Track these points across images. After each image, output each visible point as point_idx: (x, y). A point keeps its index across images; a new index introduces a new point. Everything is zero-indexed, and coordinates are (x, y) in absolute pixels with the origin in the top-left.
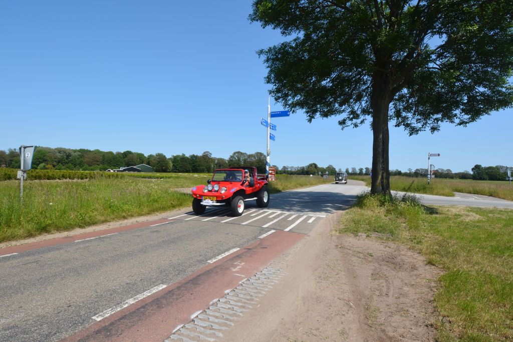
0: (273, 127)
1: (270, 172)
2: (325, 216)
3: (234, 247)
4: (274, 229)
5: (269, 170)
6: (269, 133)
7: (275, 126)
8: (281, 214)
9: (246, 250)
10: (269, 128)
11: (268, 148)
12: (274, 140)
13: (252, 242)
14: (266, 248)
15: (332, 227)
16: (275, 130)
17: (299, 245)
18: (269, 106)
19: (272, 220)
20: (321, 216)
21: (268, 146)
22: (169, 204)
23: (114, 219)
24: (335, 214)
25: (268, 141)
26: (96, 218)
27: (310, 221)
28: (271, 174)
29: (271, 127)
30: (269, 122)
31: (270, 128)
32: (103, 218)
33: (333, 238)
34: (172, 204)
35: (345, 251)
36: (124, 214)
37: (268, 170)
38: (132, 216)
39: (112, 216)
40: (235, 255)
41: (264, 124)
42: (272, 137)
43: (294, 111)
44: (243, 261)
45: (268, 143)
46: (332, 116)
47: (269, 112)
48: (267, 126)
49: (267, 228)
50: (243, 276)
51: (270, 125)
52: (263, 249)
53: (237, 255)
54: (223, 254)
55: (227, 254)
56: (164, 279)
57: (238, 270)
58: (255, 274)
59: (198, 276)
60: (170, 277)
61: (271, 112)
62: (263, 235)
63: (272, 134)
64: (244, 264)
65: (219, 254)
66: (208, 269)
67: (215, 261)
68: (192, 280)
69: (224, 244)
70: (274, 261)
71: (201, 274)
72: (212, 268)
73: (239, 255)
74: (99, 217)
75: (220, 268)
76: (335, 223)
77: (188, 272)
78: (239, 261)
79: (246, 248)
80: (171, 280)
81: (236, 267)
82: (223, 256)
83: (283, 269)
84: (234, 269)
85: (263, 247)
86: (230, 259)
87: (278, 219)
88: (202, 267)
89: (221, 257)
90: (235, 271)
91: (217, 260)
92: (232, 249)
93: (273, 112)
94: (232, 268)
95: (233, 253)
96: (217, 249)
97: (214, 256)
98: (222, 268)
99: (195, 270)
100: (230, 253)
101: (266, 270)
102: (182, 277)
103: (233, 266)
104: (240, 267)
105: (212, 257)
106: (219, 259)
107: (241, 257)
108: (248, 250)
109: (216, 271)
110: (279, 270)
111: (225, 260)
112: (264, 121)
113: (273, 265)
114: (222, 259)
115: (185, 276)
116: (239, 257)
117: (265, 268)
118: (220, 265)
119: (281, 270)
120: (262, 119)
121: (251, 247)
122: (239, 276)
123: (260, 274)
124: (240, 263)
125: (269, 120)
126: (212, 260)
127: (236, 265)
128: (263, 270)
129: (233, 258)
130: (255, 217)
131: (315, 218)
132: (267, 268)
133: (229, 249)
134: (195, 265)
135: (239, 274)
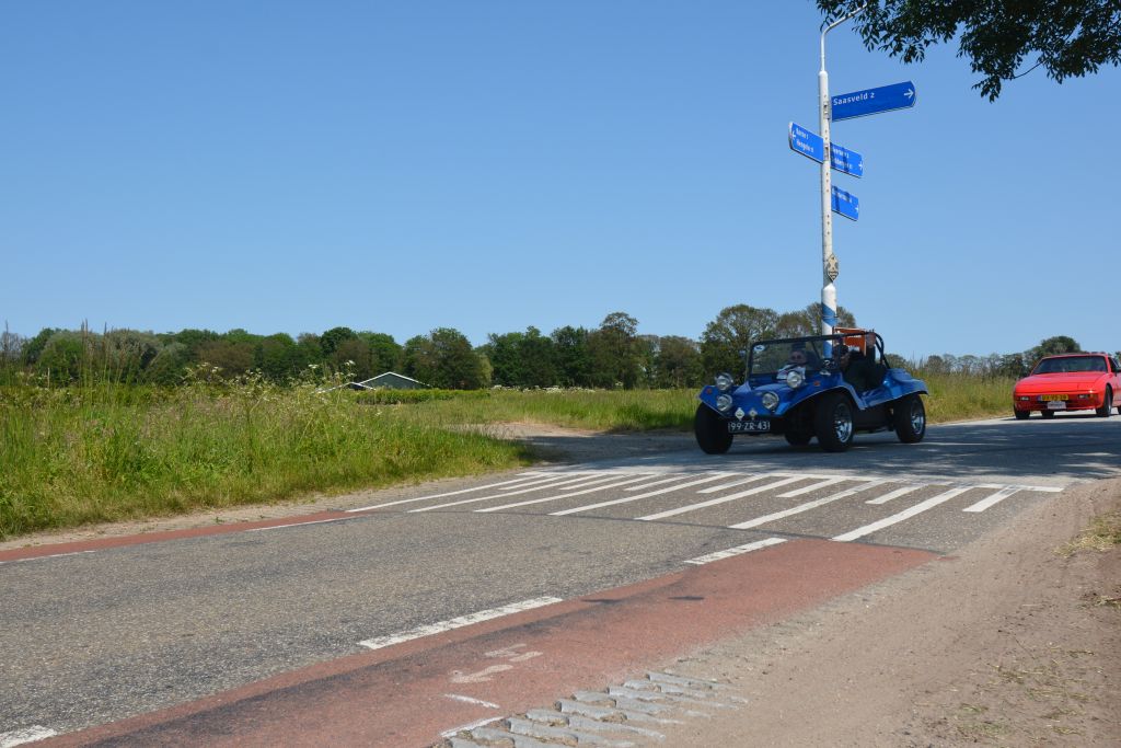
0: (848, 163)
2: (1058, 490)
3: (537, 594)
4: (780, 534)
6: (827, 186)
7: (857, 158)
8: (844, 486)
9: (593, 604)
10: (827, 164)
11: (828, 253)
12: (853, 216)
13: (647, 577)
14: (702, 598)
15: (1084, 522)
16: (858, 172)
17: (883, 592)
18: (823, 73)
19: (793, 506)
20: (1037, 489)
21: (829, 240)
22: (379, 462)
23: (130, 510)
24: (1115, 481)
25: (827, 220)
26: (57, 506)
27: (980, 507)
29: (838, 162)
30: (826, 138)
31: (833, 166)
32: (84, 507)
33: (1079, 562)
34: (389, 462)
36: (177, 494)
38: (210, 503)
39: (128, 501)
40: (519, 622)
41: (805, 147)
42: (844, 205)
43: (911, 53)
44: (535, 647)
45: (828, 228)
46: (1102, 67)
47: (825, 100)
48: (817, 157)
49: (749, 530)
50: (487, 705)
51: (832, 154)
52: (678, 601)
53: (526, 622)
54: (458, 619)
55: (480, 617)
56: (72, 705)
57: (483, 679)
58: (561, 700)
59: (256, 698)
60: (115, 697)
61: (833, 98)
62: (715, 554)
63: (842, 192)
64: (537, 657)
65: (446, 616)
66: (334, 672)
67: (397, 644)
68: (204, 715)
69: (499, 582)
70: (708, 647)
71: (278, 691)
72: (355, 671)
73: (538, 622)
74: (71, 503)
75: (398, 669)
76: (1107, 509)
77: (221, 681)
78: (517, 646)
79: (594, 598)
80: (102, 710)
81: (481, 669)
82: (455, 626)
83: (734, 681)
84: (465, 674)
85: (684, 595)
86: (479, 637)
87: (823, 501)
88: (312, 662)
89: (442, 629)
90: (463, 684)
91: (415, 637)
92: (521, 600)
93: (839, 97)
94: (460, 669)
95: (513, 615)
96: (447, 599)
97: (412, 624)
98: (406, 671)
99: (267, 673)
100: (501, 614)
101: (636, 685)
102: (172, 701)
103: (470, 666)
104: (505, 667)
105: (396, 629)
106: (427, 634)
107: (540, 631)
108: (598, 603)
109: (367, 679)
110: (711, 687)
111: (453, 641)
112: (804, 135)
113: (693, 664)
114: (440, 634)
115: (188, 698)
116: (530, 628)
117: (636, 678)
118: (406, 659)
119: (724, 686)
120: (794, 126)
121: (622, 596)
122: (469, 704)
123: (590, 701)
124: (519, 652)
125: (823, 131)
126: (384, 638)
127: (491, 658)
128: (622, 685)
129: (496, 632)
130: (717, 497)
131: (1005, 497)
132: (648, 677)
133: (509, 600)
134: (285, 656)
135: (473, 696)
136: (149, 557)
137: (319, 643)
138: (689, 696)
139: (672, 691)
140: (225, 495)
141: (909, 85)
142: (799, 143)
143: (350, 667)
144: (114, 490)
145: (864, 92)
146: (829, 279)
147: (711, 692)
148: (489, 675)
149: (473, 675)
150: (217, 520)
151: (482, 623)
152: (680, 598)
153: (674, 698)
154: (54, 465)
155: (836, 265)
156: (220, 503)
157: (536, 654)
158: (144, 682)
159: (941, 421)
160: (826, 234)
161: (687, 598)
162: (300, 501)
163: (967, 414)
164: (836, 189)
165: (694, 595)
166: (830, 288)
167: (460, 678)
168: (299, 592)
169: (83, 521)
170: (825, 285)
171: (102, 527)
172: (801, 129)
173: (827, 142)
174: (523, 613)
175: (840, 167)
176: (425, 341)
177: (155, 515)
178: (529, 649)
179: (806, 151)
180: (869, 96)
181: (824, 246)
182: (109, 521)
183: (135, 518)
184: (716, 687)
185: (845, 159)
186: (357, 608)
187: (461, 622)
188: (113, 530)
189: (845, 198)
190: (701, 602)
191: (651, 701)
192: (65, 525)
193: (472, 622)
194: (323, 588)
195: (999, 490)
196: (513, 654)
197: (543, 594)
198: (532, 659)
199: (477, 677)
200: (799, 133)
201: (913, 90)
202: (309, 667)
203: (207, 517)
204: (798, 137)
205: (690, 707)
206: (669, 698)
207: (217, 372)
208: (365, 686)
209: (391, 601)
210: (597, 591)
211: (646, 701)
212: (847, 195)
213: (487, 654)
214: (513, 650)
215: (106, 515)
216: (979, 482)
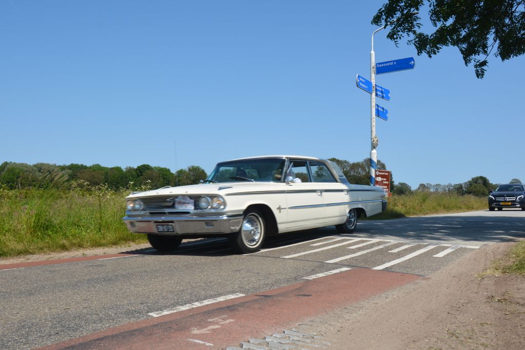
0: (383, 94)
1: (379, 179)
2: (477, 247)
3: (233, 292)
4: (348, 266)
5: (377, 176)
6: (373, 104)
7: (388, 92)
8: (379, 244)
9: (258, 297)
10: (374, 94)
11: (374, 135)
12: (385, 118)
13: (285, 285)
15: (488, 263)
16: (388, 98)
17: (395, 294)
18: (373, 52)
19: (355, 253)
20: (468, 247)
21: (374, 129)
23: (42, 249)
25: (374, 120)
26: (7, 246)
27: (441, 255)
28: (381, 183)
29: (379, 93)
30: (373, 82)
31: (377, 95)
32: (20, 247)
33: (486, 281)
35: (512, 308)
36: (64, 241)
37: (373, 175)
38: (80, 246)
39: (41, 244)
40: (224, 305)
41: (363, 86)
42: (381, 113)
44: (232, 317)
45: (374, 124)
47: (373, 64)
48: (369, 91)
49: (333, 264)
50: (208, 344)
51: (376, 89)
52: (300, 297)
53: (228, 305)
54: (196, 303)
55: (206, 302)
56: (10, 341)
57: (206, 332)
58: (243, 343)
59: (98, 340)
60: (31, 338)
61: (377, 64)
62: (317, 275)
63: (381, 107)
64: (233, 322)
65: (190, 302)
66: (136, 328)
67: (166, 315)
68: (73, 347)
69: (216, 286)
70: (312, 319)
71: (109, 336)
72: (146, 327)
73: (234, 306)
74: (13, 245)
75: (166, 327)
76: (499, 257)
77: (82, 331)
78: (223, 316)
79: (261, 294)
80: (24, 345)
81: (206, 327)
82: (194, 307)
83: (324, 335)
84: (197, 330)
85: (302, 294)
86: (205, 312)
87: (368, 251)
88: (126, 323)
89: (187, 308)
90: (197, 334)
91: (175, 311)
92: (226, 295)
93: (381, 63)
94: (196, 327)
95: (221, 301)
96: (191, 294)
97: (174, 305)
98: (170, 327)
99: (104, 328)
100: (216, 301)
101: (278, 336)
102: (58, 340)
103: (200, 325)
104: (217, 327)
105: (166, 307)
106: (180, 310)
107: (235, 310)
108: (262, 297)
109: (151, 331)
110: (313, 338)
111: (193, 313)
112: (363, 80)
113: (305, 326)
114: (187, 310)
115: (66, 339)
116: (229, 308)
117: (278, 332)
118: (170, 322)
119: (319, 337)
120: (359, 76)
121: (273, 294)
122: (199, 344)
123: (256, 343)
124: (224, 319)
125: (372, 79)
126: (160, 312)
127: (210, 322)
128: (272, 336)
129: (213, 310)
130: (319, 248)
131: (453, 250)
132: (284, 332)
133: (220, 295)
134: (113, 320)
135: (201, 340)
136: (50, 271)
137: (130, 313)
138: (303, 342)
139: (295, 339)
140: (87, 242)
141: (412, 59)
142: (361, 84)
143: (144, 325)
144: (35, 239)
145: (391, 62)
146: (374, 147)
147: (313, 340)
148: (209, 330)
149: (202, 330)
150: (83, 254)
151: (207, 305)
152: (301, 295)
153: (296, 342)
154: (7, 227)
155: (377, 141)
156: (85, 246)
157: (232, 320)
158: (45, 331)
159: (424, 214)
160: (373, 126)
161: (304, 295)
162: (123, 246)
163: (437, 212)
164: (378, 106)
165: (307, 294)
166: (374, 151)
167: (196, 331)
168: (121, 289)
169: (19, 253)
170: (372, 150)
171: (28, 256)
172: (361, 77)
173: (374, 84)
174: (226, 301)
175: (380, 95)
176: (185, 172)
177: (54, 251)
178: (228, 319)
179: (364, 88)
180: (393, 63)
181: (371, 132)
182: (32, 254)
183: (44, 252)
184: (315, 337)
185: (382, 92)
186: (148, 297)
187: (197, 304)
188: (33, 258)
189: (382, 110)
190: (310, 297)
191: (285, 343)
192: (10, 255)
193: (202, 305)
194: (132, 288)
195: (450, 247)
196: (221, 320)
197: (236, 292)
198: (230, 323)
199: (203, 331)
200: (361, 79)
201: (414, 61)
202: (124, 325)
203: (79, 253)
204: (361, 81)
205: (303, 346)
206: (294, 343)
207: (87, 185)
208: (150, 334)
209: (164, 294)
210: (262, 291)
211: (282, 344)
212: (383, 109)
213: (209, 320)
214: (221, 319)
215: (30, 250)
216: (441, 243)
